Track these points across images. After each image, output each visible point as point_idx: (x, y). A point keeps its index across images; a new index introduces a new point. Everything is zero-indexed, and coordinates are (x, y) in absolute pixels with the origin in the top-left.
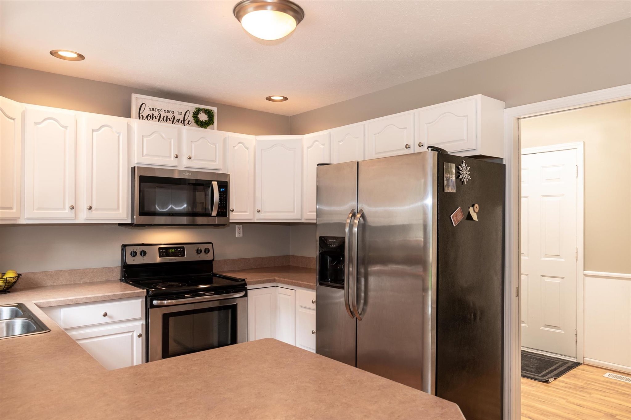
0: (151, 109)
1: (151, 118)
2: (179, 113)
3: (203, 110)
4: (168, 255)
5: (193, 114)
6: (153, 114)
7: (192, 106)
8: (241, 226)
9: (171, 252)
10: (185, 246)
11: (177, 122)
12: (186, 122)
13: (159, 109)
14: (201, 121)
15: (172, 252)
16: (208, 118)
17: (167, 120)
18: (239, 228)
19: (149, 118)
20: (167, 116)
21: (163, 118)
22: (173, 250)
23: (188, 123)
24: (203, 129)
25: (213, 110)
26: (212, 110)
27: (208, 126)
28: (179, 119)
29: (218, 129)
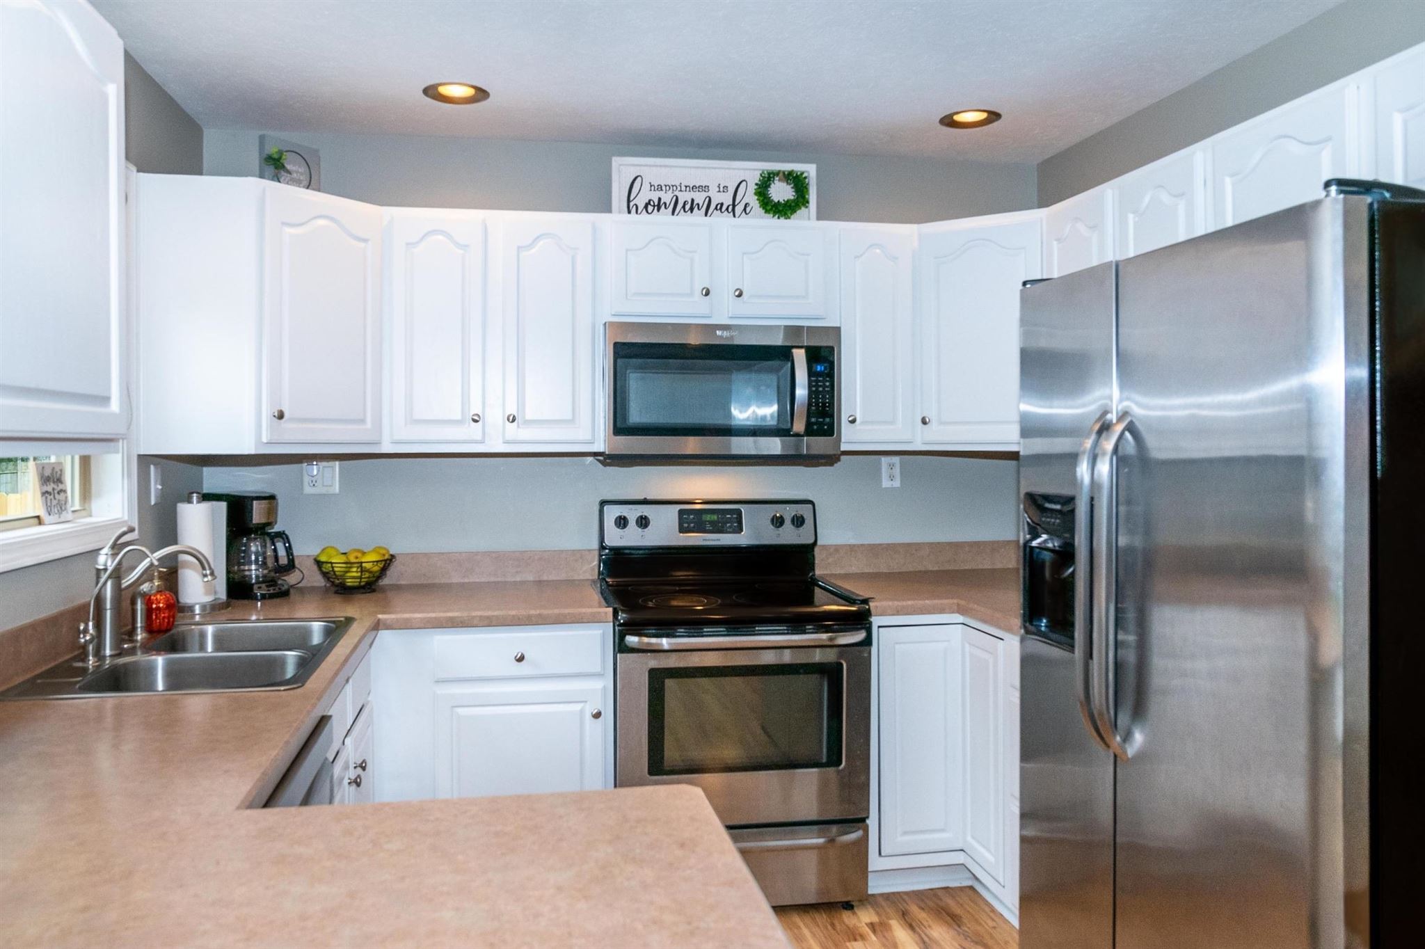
0: (656, 188)
1: (656, 208)
2: (721, 189)
3: (781, 174)
4: (700, 529)
5: (756, 187)
6: (660, 199)
7: (752, 169)
8: (896, 460)
9: (708, 521)
10: (743, 508)
11: (717, 210)
12: (739, 209)
13: (673, 186)
14: (775, 203)
15: (711, 523)
16: (794, 194)
17: (692, 209)
18: (891, 466)
19: (650, 208)
20: (693, 200)
21: (682, 204)
22: (715, 517)
23: (745, 209)
24: (782, 220)
25: (807, 172)
26: (802, 173)
27: (794, 211)
28: (722, 204)
29: (820, 217)
